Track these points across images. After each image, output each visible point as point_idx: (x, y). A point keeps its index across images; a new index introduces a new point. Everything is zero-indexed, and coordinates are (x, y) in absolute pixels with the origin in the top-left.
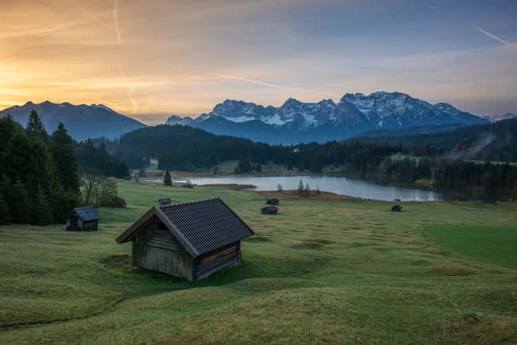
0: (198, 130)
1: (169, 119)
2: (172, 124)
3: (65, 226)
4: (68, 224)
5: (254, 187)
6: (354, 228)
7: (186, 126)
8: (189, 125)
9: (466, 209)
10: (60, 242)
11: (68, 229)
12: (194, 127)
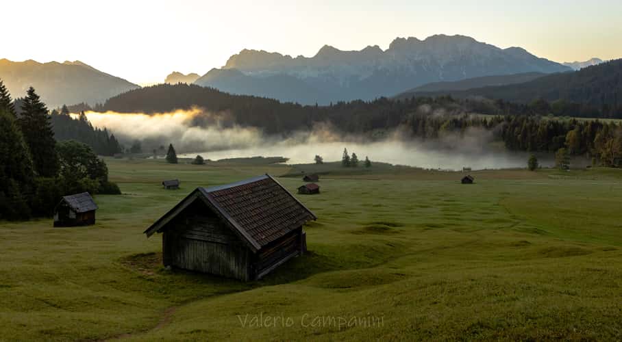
0: (207, 89)
1: (169, 77)
2: (173, 83)
3: (52, 222)
4: (56, 218)
5: (285, 160)
6: (422, 207)
7: (191, 85)
8: (196, 84)
9: (551, 178)
10: (57, 241)
11: (56, 225)
12: (202, 85)
